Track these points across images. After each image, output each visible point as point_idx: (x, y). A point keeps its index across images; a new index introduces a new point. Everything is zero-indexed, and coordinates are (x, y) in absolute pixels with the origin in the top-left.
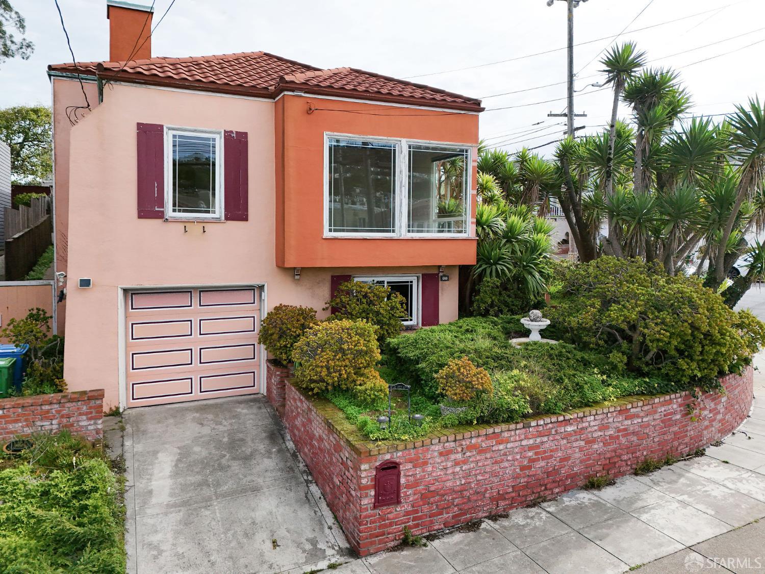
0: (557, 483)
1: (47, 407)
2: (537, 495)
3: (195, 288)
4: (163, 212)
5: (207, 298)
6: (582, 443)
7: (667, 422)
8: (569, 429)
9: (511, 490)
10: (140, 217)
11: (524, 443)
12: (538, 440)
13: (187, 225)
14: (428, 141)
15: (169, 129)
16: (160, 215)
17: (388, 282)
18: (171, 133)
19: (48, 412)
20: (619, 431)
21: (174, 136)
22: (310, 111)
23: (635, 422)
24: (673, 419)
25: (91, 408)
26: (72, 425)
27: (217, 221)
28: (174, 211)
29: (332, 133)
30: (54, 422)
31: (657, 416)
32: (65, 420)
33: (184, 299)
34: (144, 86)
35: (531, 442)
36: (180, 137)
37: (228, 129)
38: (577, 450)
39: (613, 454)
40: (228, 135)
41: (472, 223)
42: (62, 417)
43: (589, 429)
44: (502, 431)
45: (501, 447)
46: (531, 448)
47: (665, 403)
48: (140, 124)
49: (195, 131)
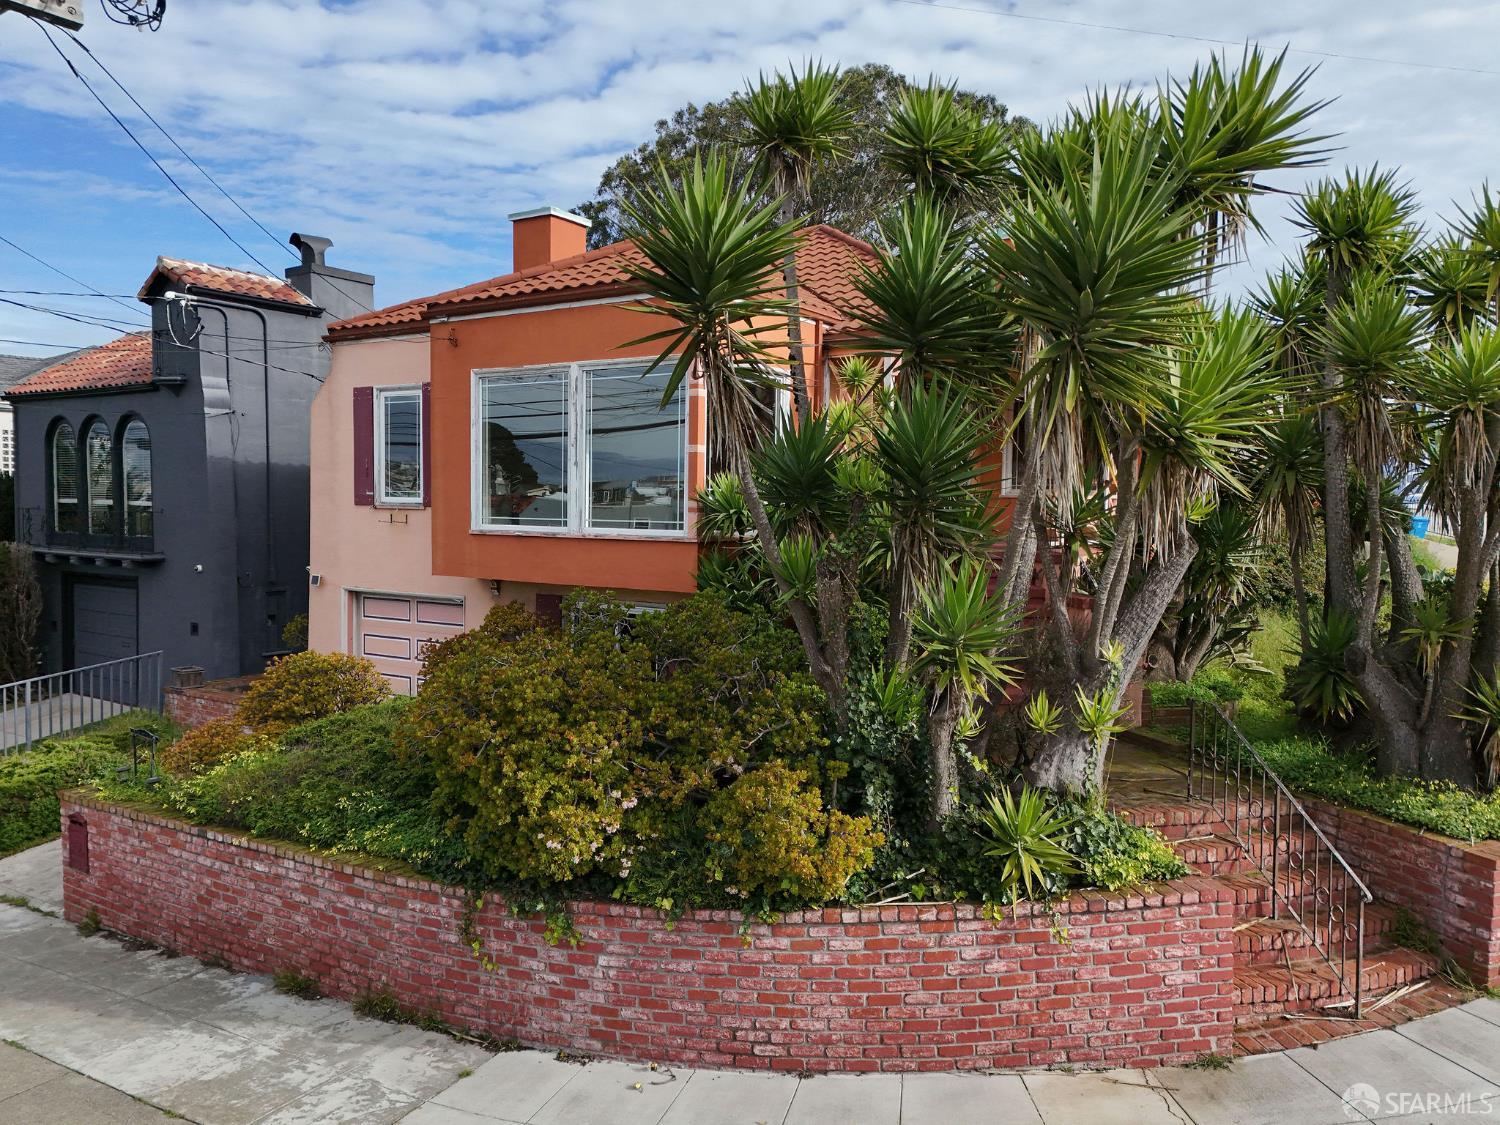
0: (249, 952)
1: (226, 706)
3: (413, 597)
4: (373, 498)
6: (278, 902)
7: (427, 935)
8: (259, 867)
9: (187, 924)
10: (357, 503)
11: (201, 859)
12: (218, 864)
13: (394, 513)
15: (381, 390)
16: (371, 501)
18: (384, 394)
20: (336, 910)
21: (386, 399)
22: (454, 342)
23: (363, 907)
24: (441, 936)
27: (418, 507)
28: (387, 494)
29: (478, 371)
31: (406, 915)
35: (208, 862)
36: (392, 398)
37: (425, 381)
38: (271, 910)
39: (326, 948)
43: (286, 883)
45: (176, 852)
46: (210, 872)
47: (419, 895)
48: (355, 389)
49: (400, 389)
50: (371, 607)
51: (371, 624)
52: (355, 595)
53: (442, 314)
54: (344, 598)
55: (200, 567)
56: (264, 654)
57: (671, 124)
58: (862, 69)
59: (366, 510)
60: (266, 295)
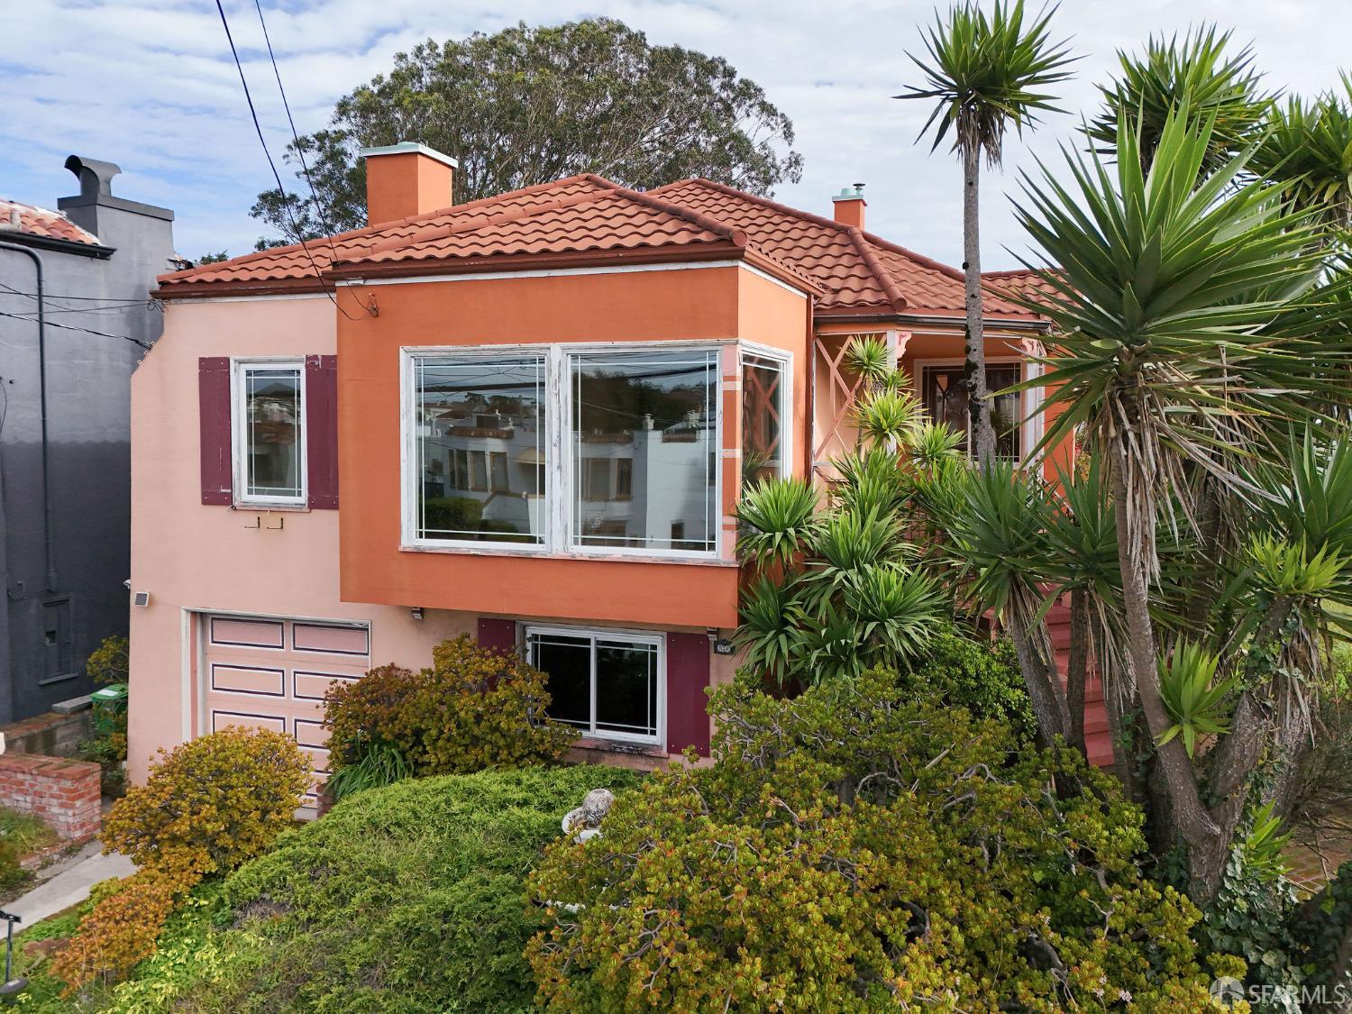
1: (20, 776)
3: (288, 620)
4: (230, 496)
5: (305, 637)
10: (205, 502)
13: (262, 515)
15: (241, 362)
16: (227, 500)
17: (598, 643)
18: (245, 367)
19: (22, 783)
21: (248, 373)
22: (375, 312)
26: (43, 809)
27: (297, 509)
28: (250, 492)
29: (413, 348)
30: (28, 799)
32: (37, 799)
33: (273, 635)
34: (207, 300)
36: (257, 373)
37: (311, 354)
40: (311, 360)
41: (725, 527)
42: (35, 793)
48: (202, 360)
49: (270, 361)
50: (222, 631)
51: (221, 653)
52: (199, 617)
53: (355, 275)
54: (185, 620)
56: (42, 682)
57: (411, 58)
58: (596, 22)
59: (222, 511)
60: (41, 232)
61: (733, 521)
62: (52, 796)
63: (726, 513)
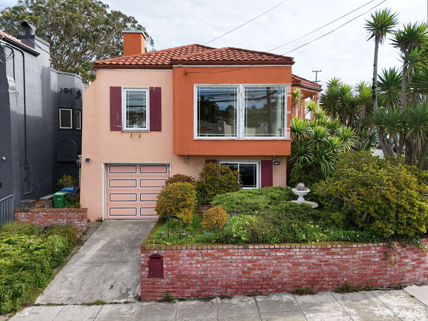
0: (272, 286)
2: (255, 290)
3: (138, 164)
4: (121, 128)
5: (143, 169)
6: (290, 265)
7: (366, 261)
8: (279, 254)
9: (235, 284)
10: (111, 130)
11: (245, 257)
12: (255, 257)
13: (132, 133)
14: (257, 84)
15: (124, 88)
16: (120, 129)
17: (240, 165)
18: (126, 90)
19: (62, 215)
20: (321, 261)
21: (127, 92)
22: (186, 74)
23: (336, 257)
24: (372, 260)
25: (79, 216)
26: (71, 222)
27: (146, 131)
28: (127, 127)
29: (198, 85)
30: (65, 220)
31: (356, 256)
32: (69, 220)
33: (133, 169)
34: (113, 70)
35: (250, 258)
36: (130, 92)
37: (151, 86)
38: (286, 268)
39: (317, 275)
40: (151, 89)
41: (288, 131)
42: (68, 218)
43: (296, 257)
44: (228, 249)
45: (228, 257)
46: (249, 261)
47: (364, 249)
48: (111, 87)
49: (136, 88)
50: (113, 169)
51: (114, 176)
52: (106, 165)
53: (180, 64)
54: (103, 166)
55: (4, 158)
59: (117, 133)
61: (290, 129)
62: (75, 218)
63: (288, 127)
